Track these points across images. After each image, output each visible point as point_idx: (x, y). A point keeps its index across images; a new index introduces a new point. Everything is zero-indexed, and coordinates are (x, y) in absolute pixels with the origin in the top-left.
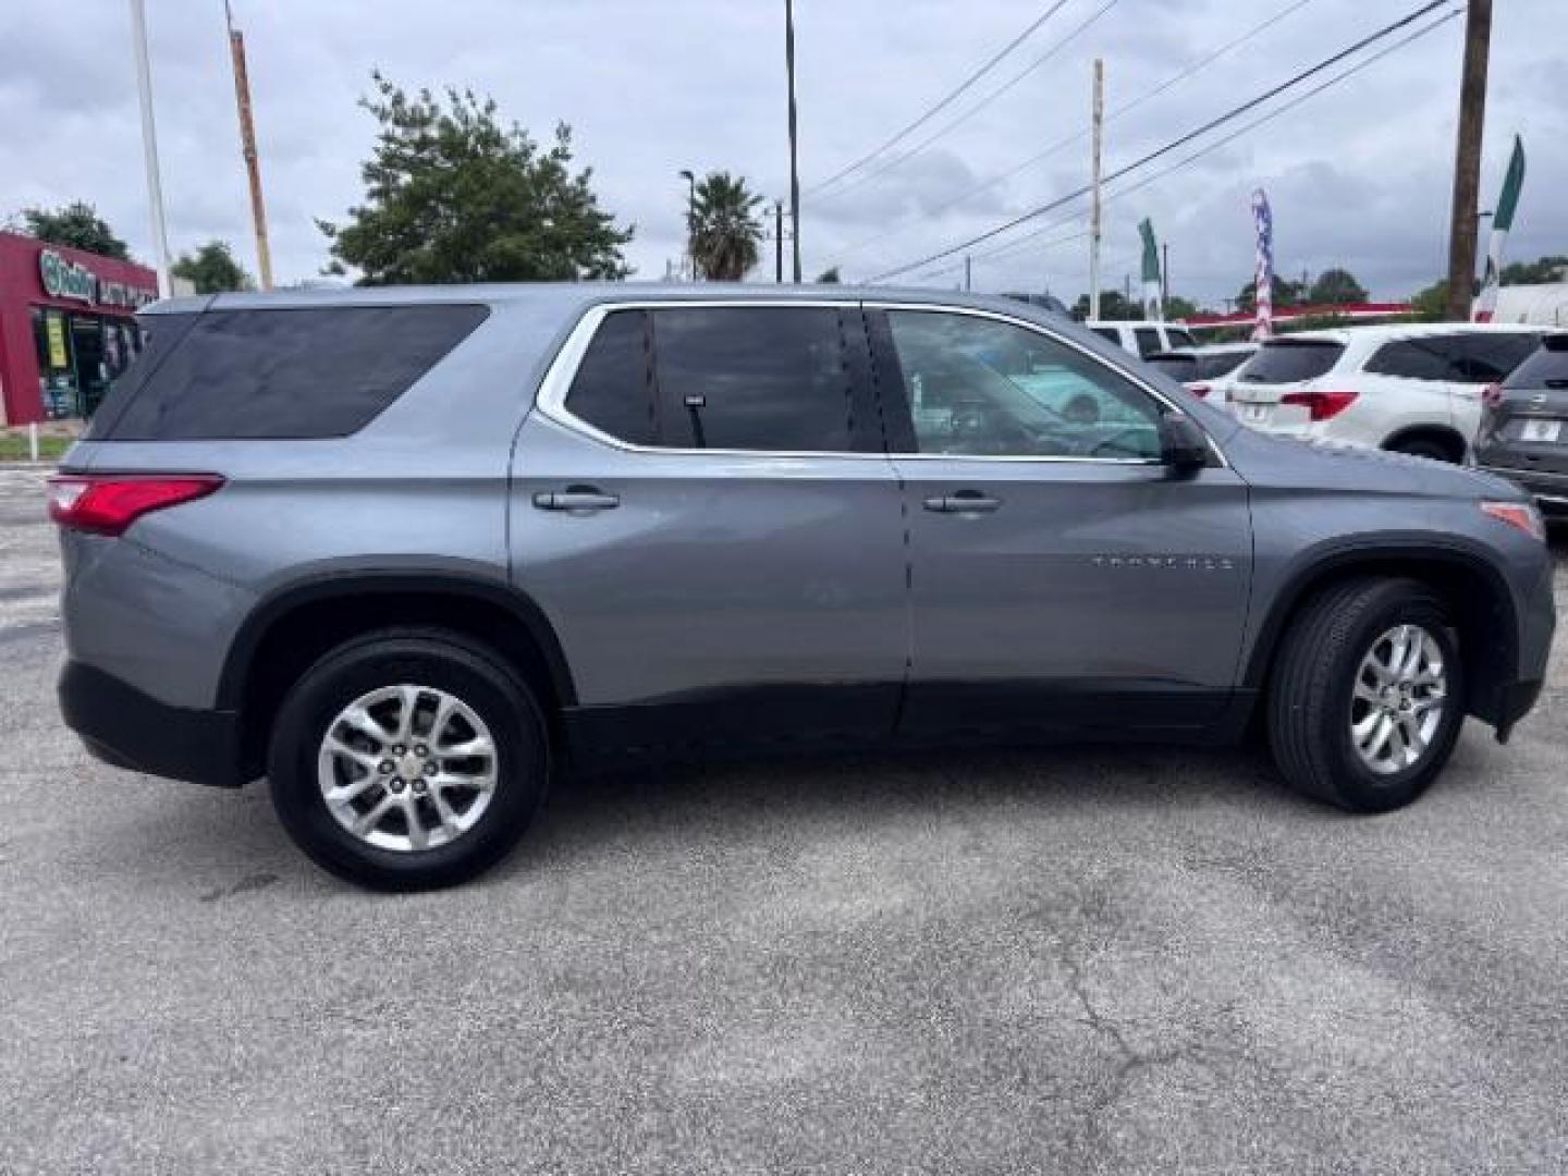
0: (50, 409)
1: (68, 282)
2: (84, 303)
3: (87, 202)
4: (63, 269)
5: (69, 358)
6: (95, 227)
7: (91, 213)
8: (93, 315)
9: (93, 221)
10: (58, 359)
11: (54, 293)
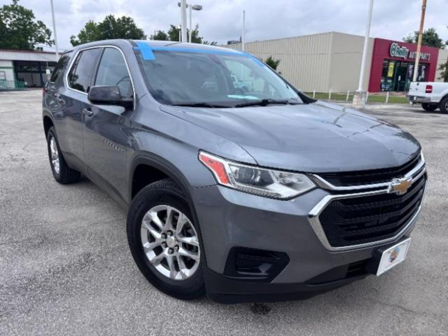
0: (383, 88)
1: (399, 52)
2: (403, 58)
3: (435, 28)
4: (398, 48)
5: (394, 74)
6: (434, 35)
7: (434, 31)
8: (405, 62)
9: (433, 34)
10: (390, 74)
11: (392, 56)
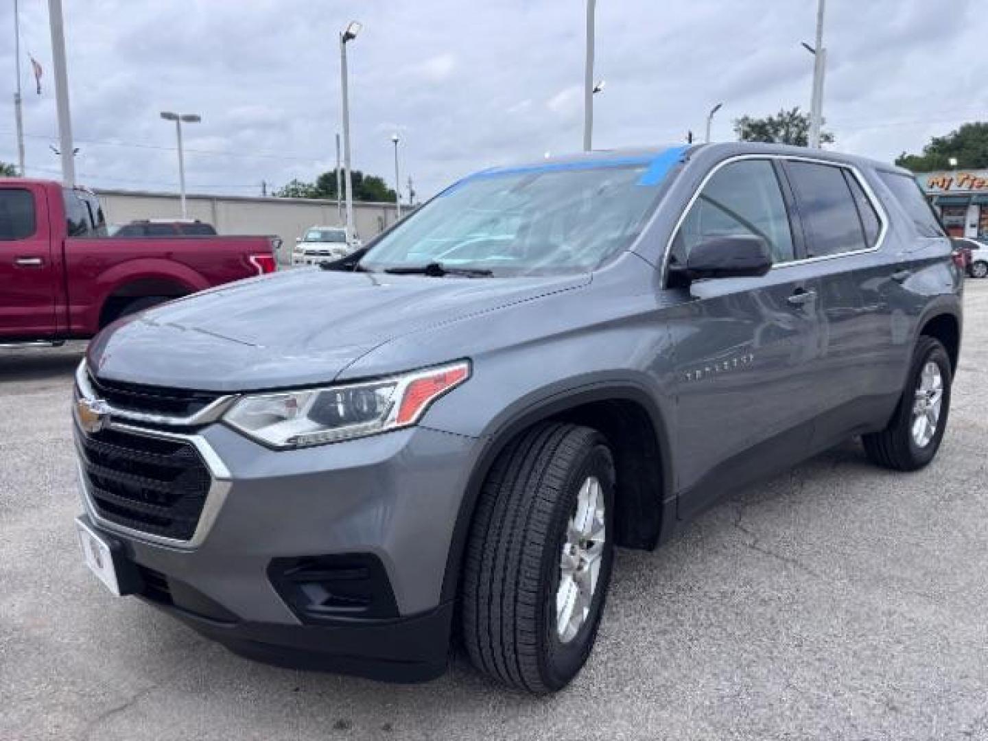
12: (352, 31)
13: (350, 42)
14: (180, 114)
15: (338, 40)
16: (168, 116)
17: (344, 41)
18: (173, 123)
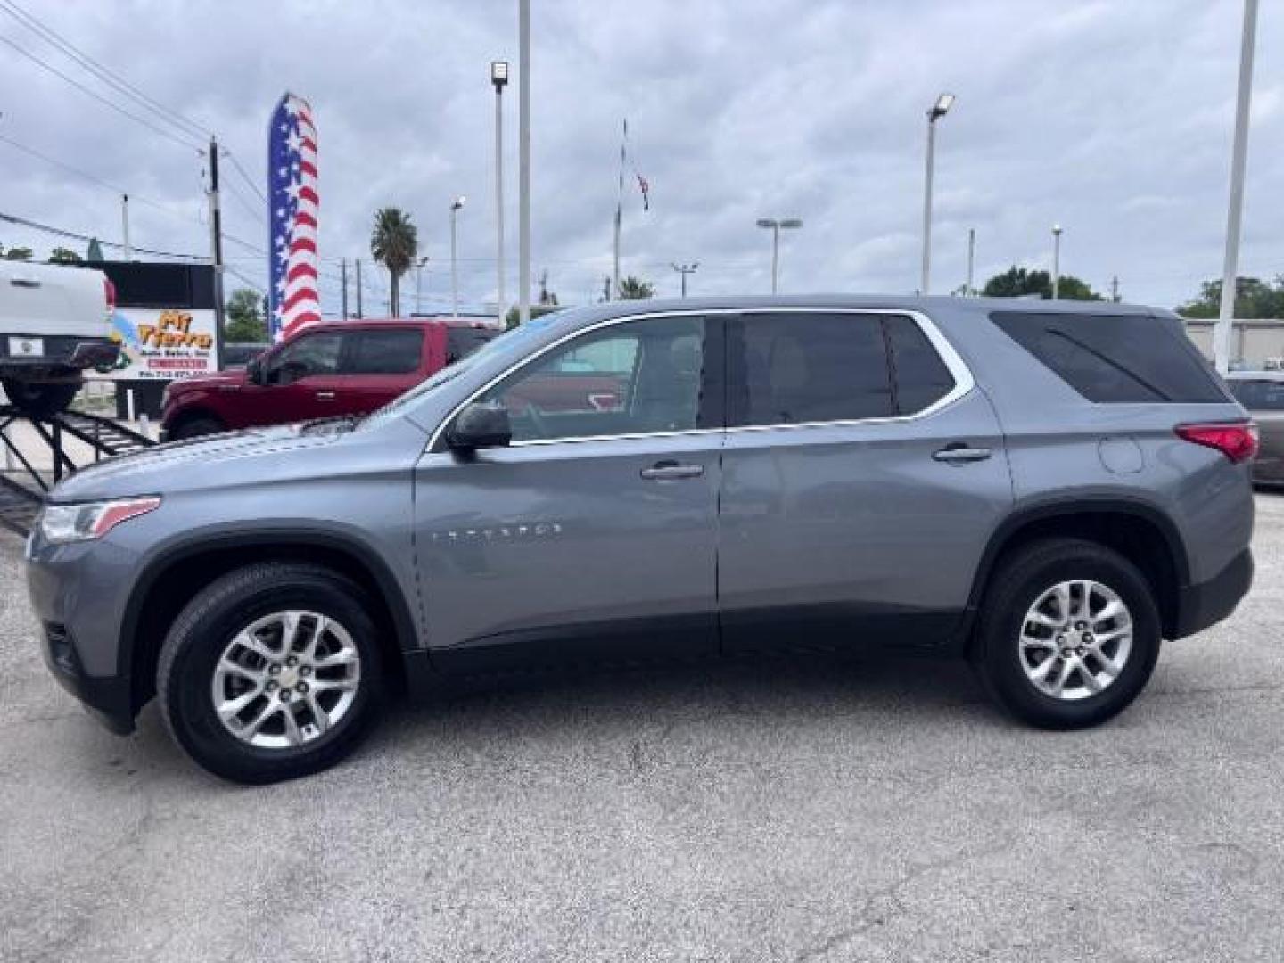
12: (943, 105)
13: (940, 119)
14: (778, 219)
15: (926, 118)
16: (765, 224)
17: (932, 120)
18: (771, 231)
